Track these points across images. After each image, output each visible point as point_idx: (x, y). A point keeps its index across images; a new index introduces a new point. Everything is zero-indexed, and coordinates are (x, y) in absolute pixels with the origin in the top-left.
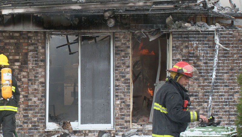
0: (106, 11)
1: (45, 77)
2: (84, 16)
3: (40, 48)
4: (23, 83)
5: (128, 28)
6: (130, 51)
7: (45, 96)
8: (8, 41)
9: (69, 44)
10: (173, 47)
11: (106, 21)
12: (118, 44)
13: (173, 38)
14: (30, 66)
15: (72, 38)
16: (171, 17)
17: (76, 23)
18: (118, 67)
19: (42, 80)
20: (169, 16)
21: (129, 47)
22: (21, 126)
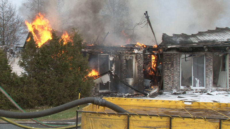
0: (204, 46)
1: (180, 70)
2: (194, 47)
3: (178, 59)
4: (172, 72)
5: (212, 52)
6: (212, 60)
7: (180, 77)
8: (166, 57)
9: (186, 58)
10: (229, 58)
11: (204, 49)
12: (207, 57)
13: (229, 55)
14: (175, 66)
15: (187, 55)
16: (228, 47)
17: (191, 50)
18: (207, 66)
19: (178, 71)
20: (227, 47)
21: (212, 59)
22: (171, 87)
